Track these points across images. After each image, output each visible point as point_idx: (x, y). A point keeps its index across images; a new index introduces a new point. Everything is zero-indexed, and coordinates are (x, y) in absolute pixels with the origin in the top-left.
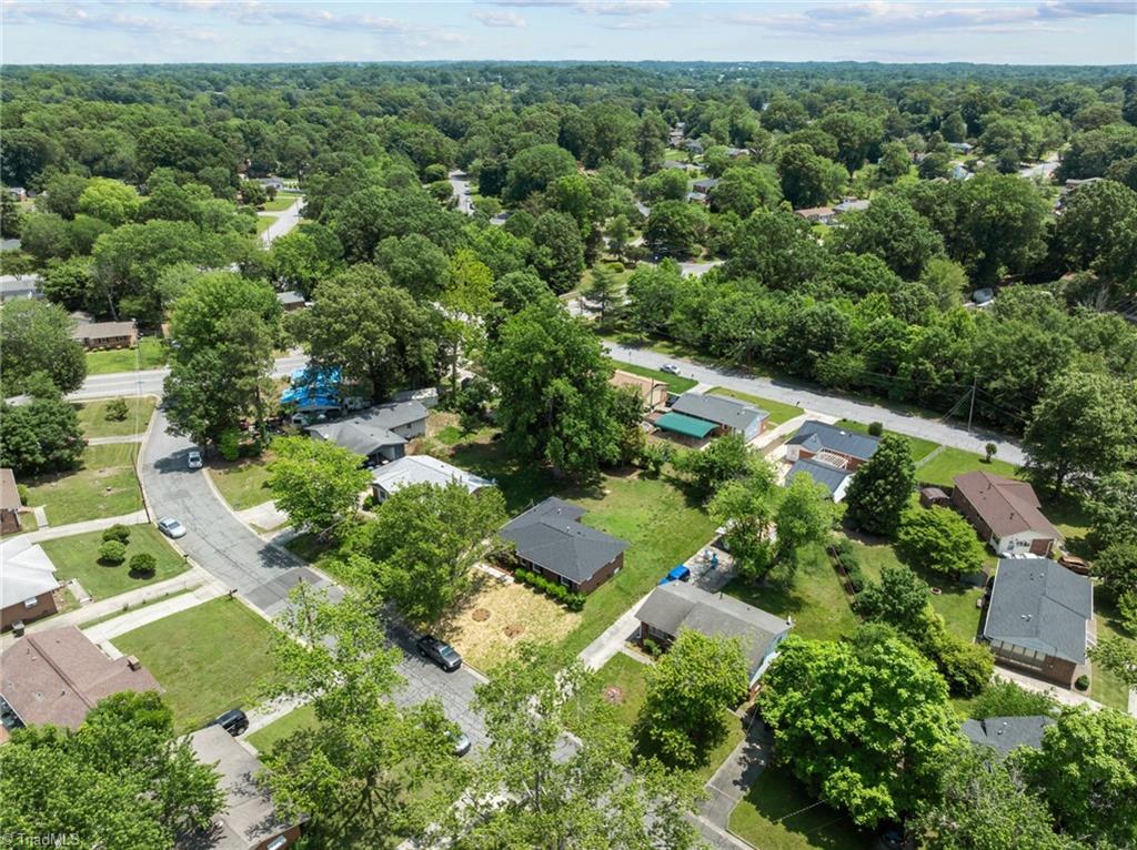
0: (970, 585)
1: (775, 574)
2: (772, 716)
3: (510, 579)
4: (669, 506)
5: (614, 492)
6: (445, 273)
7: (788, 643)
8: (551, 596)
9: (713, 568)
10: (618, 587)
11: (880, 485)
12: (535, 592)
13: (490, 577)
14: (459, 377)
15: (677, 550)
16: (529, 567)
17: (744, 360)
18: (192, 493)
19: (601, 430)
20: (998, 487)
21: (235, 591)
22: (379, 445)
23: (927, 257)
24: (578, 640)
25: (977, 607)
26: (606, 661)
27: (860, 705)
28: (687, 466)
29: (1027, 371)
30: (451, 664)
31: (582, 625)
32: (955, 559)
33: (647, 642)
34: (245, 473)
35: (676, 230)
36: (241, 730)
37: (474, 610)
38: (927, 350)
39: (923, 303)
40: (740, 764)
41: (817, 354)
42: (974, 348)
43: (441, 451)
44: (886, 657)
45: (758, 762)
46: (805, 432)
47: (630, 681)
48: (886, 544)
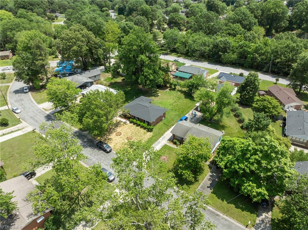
0: (277, 120)
1: (215, 118)
2: (222, 164)
3: (128, 122)
4: (179, 98)
5: (161, 94)
6: (104, 27)
7: (225, 139)
8: (142, 127)
9: (195, 117)
10: (164, 124)
11: (248, 89)
12: (136, 126)
13: (122, 122)
14: (111, 63)
15: (183, 112)
16: (134, 118)
17: (199, 57)
18: (24, 100)
19: (157, 74)
20: (283, 90)
21: (35, 129)
22: (85, 82)
23: (253, 26)
24: (151, 141)
25: (281, 126)
26: (161, 147)
27: (257, 160)
28: (185, 85)
29: (288, 56)
30: (108, 150)
31: (153, 136)
32: (273, 111)
33: (175, 141)
34: (42, 93)
35: (177, 22)
36: (33, 176)
37: (116, 133)
38: (257, 50)
39: (254, 38)
40: (209, 180)
41: (222, 54)
42: (271, 49)
43: (106, 84)
44: (266, 142)
45: (215, 180)
46: (220, 76)
47: (170, 154)
48: (249, 108)
